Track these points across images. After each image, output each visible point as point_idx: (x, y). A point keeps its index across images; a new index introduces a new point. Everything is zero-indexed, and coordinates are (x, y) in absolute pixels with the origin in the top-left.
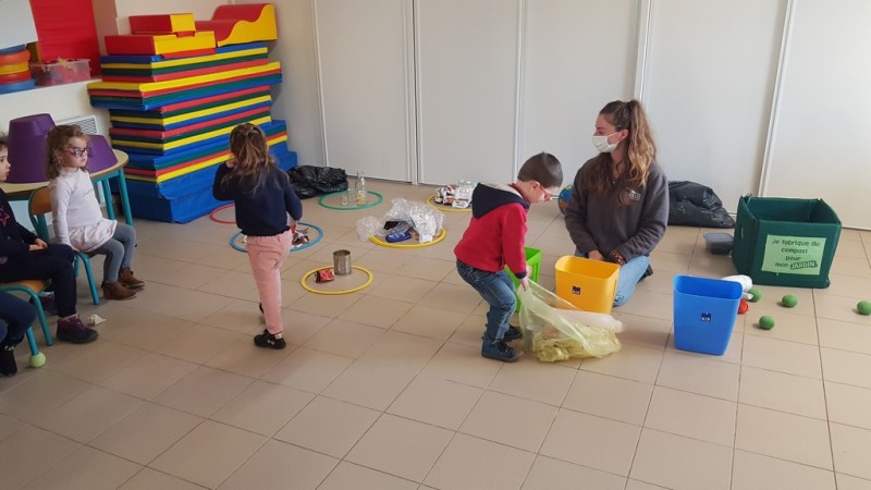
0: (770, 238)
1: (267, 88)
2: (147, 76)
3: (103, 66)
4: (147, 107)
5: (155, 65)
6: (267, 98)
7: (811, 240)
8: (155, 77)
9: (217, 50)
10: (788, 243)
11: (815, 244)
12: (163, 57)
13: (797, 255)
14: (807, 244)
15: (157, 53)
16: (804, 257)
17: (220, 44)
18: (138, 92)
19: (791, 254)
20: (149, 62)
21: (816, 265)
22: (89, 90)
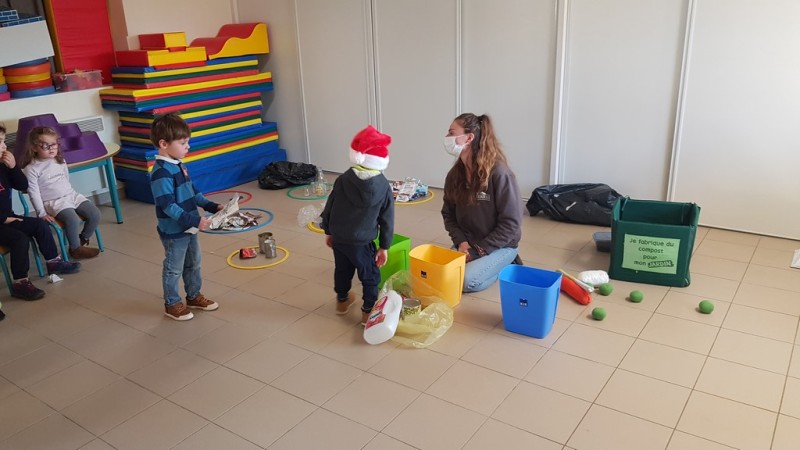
0: (628, 238)
1: (258, 94)
2: (141, 84)
3: (114, 76)
4: (140, 109)
5: (147, 75)
6: (259, 103)
7: (666, 241)
8: (148, 85)
9: (208, 62)
10: (644, 242)
11: (669, 244)
12: (155, 69)
13: (653, 255)
14: (662, 244)
15: (151, 65)
16: (660, 257)
17: (211, 57)
18: (132, 97)
19: (648, 253)
20: (143, 72)
21: (672, 265)
22: (101, 95)
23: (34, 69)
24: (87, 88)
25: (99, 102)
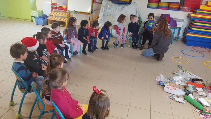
5: (198, 11)
22: (188, 14)
23: (175, 4)
24: (186, 11)
25: (187, 15)
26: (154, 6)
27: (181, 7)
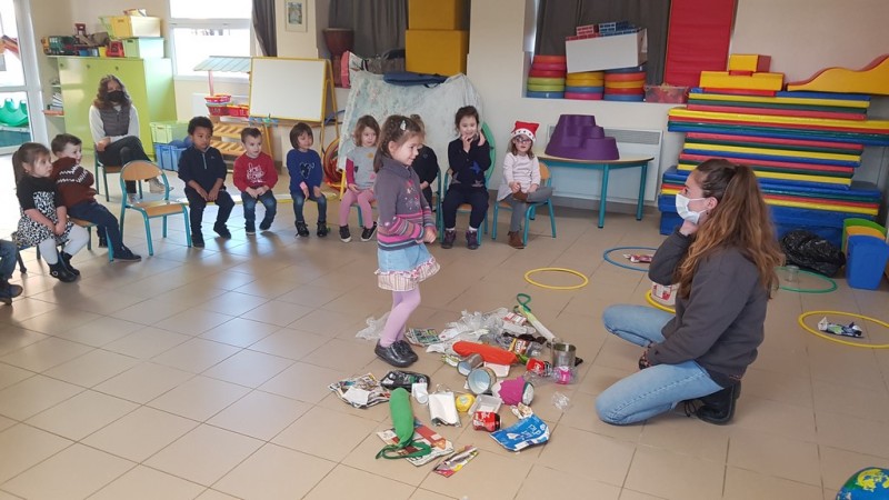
1: (858, 148)
5: (695, 96)
6: (856, 158)
9: (784, 93)
12: (705, 91)
15: (701, 86)
17: (790, 88)
26: (547, 88)
27: (647, 88)
